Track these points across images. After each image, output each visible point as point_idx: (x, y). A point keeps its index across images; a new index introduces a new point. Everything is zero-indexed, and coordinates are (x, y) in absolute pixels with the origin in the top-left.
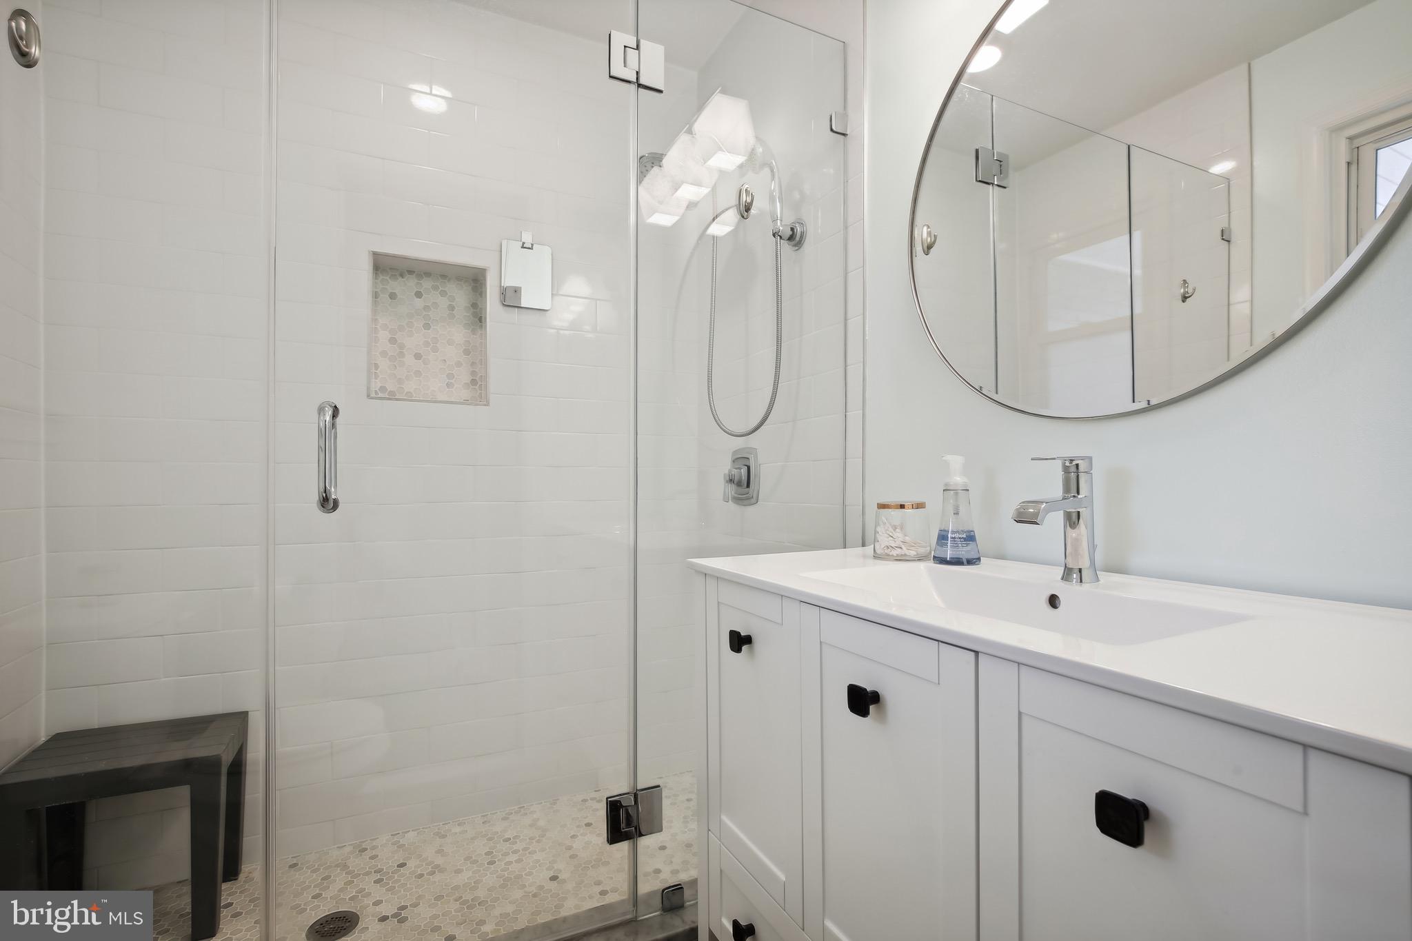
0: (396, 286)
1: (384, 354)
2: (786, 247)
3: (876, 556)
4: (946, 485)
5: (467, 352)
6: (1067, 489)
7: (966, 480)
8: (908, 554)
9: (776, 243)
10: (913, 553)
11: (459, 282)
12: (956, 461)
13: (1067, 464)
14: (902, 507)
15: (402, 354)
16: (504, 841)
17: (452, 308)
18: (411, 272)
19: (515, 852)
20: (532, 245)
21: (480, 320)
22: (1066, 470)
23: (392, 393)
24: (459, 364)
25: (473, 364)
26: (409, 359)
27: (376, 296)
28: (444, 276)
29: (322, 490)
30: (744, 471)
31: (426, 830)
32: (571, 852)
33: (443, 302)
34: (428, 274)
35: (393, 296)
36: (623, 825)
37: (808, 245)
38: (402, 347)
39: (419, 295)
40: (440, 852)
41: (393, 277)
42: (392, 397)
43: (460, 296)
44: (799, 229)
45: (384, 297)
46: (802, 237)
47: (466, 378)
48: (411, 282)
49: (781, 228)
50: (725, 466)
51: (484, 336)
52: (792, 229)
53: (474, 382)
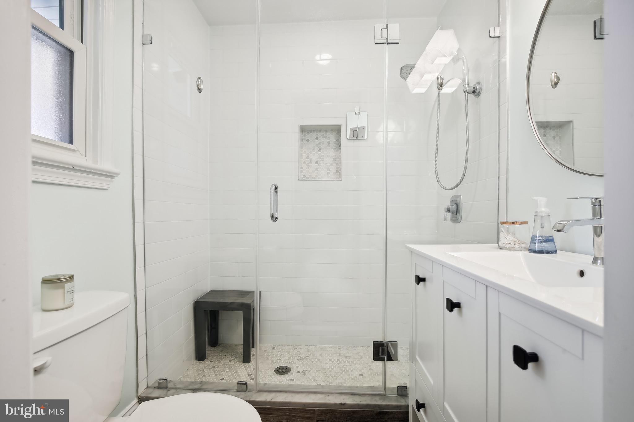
0: (310, 136)
1: (305, 163)
2: (471, 96)
3: (500, 248)
4: (536, 212)
5: (335, 160)
6: (594, 214)
7: (548, 210)
8: (515, 247)
9: (466, 95)
10: (517, 247)
11: (332, 132)
12: (542, 200)
13: (594, 200)
14: (513, 223)
15: (311, 163)
16: (345, 357)
17: (329, 142)
18: (314, 130)
19: (348, 362)
20: (359, 112)
21: (340, 146)
22: (593, 204)
23: (308, 178)
24: (332, 165)
25: (337, 164)
26: (314, 164)
27: (302, 141)
28: (326, 130)
29: (271, 214)
30: (454, 207)
31: (318, 347)
32: (370, 367)
33: (326, 140)
34: (320, 130)
35: (308, 140)
36: (380, 354)
37: (483, 95)
38: (311, 159)
39: (317, 139)
40: (321, 355)
41: (308, 133)
42: (308, 179)
43: (332, 137)
44: (478, 87)
45: (305, 142)
46: (480, 90)
47: (335, 170)
48: (314, 134)
49: (468, 88)
50: (447, 203)
51: (340, 153)
52: (474, 88)
53: (337, 171)
